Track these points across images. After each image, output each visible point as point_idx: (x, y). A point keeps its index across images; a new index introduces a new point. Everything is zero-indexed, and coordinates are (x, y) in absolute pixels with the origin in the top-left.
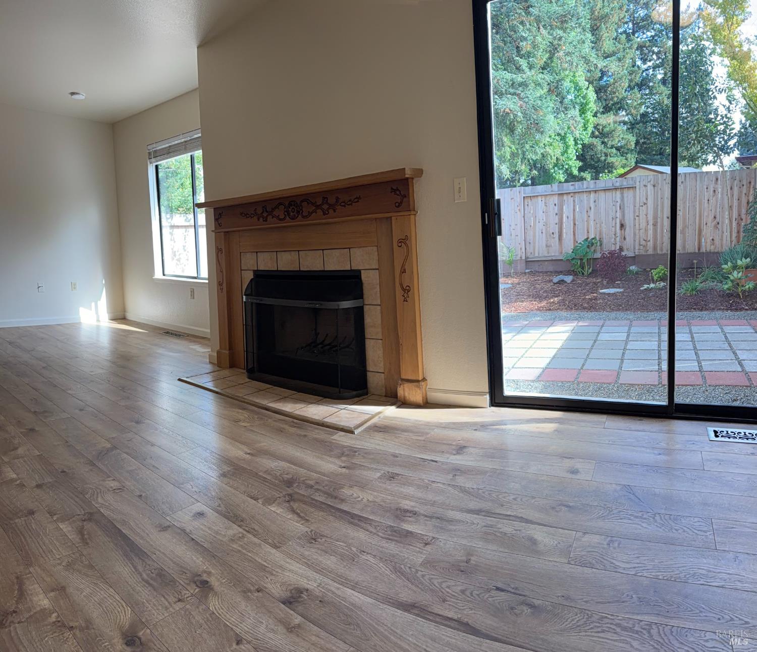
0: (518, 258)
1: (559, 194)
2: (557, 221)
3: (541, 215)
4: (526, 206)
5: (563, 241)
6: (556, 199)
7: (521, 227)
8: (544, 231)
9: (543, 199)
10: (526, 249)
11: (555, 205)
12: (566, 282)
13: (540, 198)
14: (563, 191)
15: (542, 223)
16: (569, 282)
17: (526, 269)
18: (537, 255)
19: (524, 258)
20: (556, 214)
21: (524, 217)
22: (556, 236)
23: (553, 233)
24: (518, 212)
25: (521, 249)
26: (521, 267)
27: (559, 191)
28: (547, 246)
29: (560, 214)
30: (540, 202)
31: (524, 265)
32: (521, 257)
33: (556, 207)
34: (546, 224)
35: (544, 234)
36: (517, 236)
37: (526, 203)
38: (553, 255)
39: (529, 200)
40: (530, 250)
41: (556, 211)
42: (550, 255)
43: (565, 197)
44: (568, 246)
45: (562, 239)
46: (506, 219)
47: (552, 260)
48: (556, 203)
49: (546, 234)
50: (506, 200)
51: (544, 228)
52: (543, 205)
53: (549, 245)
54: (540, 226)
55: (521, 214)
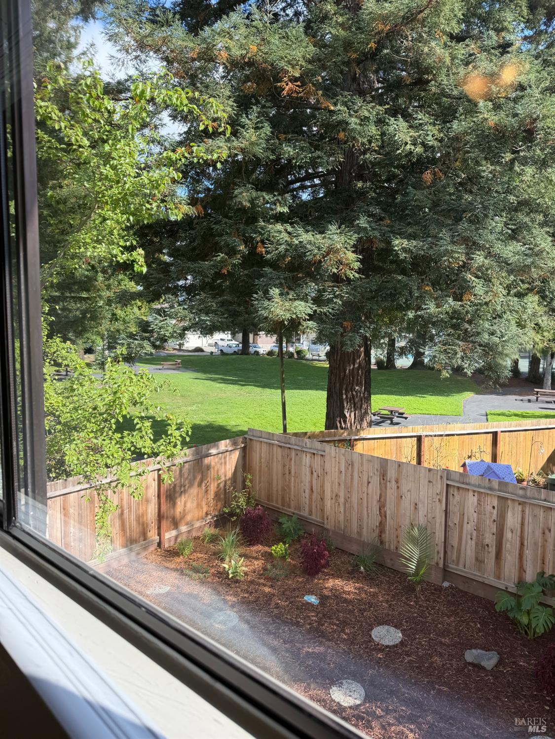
0: (433, 563)
1: (499, 496)
2: (495, 530)
3: (472, 515)
4: (450, 497)
5: (503, 562)
6: (495, 502)
7: (441, 523)
8: (474, 538)
9: (476, 495)
10: (445, 552)
11: (494, 507)
13: (471, 493)
14: (507, 492)
15: (473, 524)
16: (489, 668)
17: (444, 580)
18: (461, 567)
19: (441, 565)
20: (495, 521)
21: (446, 511)
22: (493, 550)
23: (488, 545)
24: (438, 503)
25: (438, 552)
26: (435, 577)
27: (499, 491)
28: (477, 559)
29: (500, 523)
30: (472, 499)
31: (440, 575)
32: (437, 564)
33: (495, 511)
34: (478, 530)
35: (474, 541)
36: (435, 533)
37: (451, 493)
38: (486, 576)
39: (456, 492)
40: (451, 554)
41: (494, 517)
42: (481, 575)
43: (510, 505)
45: (500, 559)
46: (420, 505)
47: (483, 583)
48: (496, 504)
49: (477, 544)
50: (422, 481)
51: (475, 533)
52: (476, 503)
53: (480, 558)
54: (468, 528)
55: (441, 506)
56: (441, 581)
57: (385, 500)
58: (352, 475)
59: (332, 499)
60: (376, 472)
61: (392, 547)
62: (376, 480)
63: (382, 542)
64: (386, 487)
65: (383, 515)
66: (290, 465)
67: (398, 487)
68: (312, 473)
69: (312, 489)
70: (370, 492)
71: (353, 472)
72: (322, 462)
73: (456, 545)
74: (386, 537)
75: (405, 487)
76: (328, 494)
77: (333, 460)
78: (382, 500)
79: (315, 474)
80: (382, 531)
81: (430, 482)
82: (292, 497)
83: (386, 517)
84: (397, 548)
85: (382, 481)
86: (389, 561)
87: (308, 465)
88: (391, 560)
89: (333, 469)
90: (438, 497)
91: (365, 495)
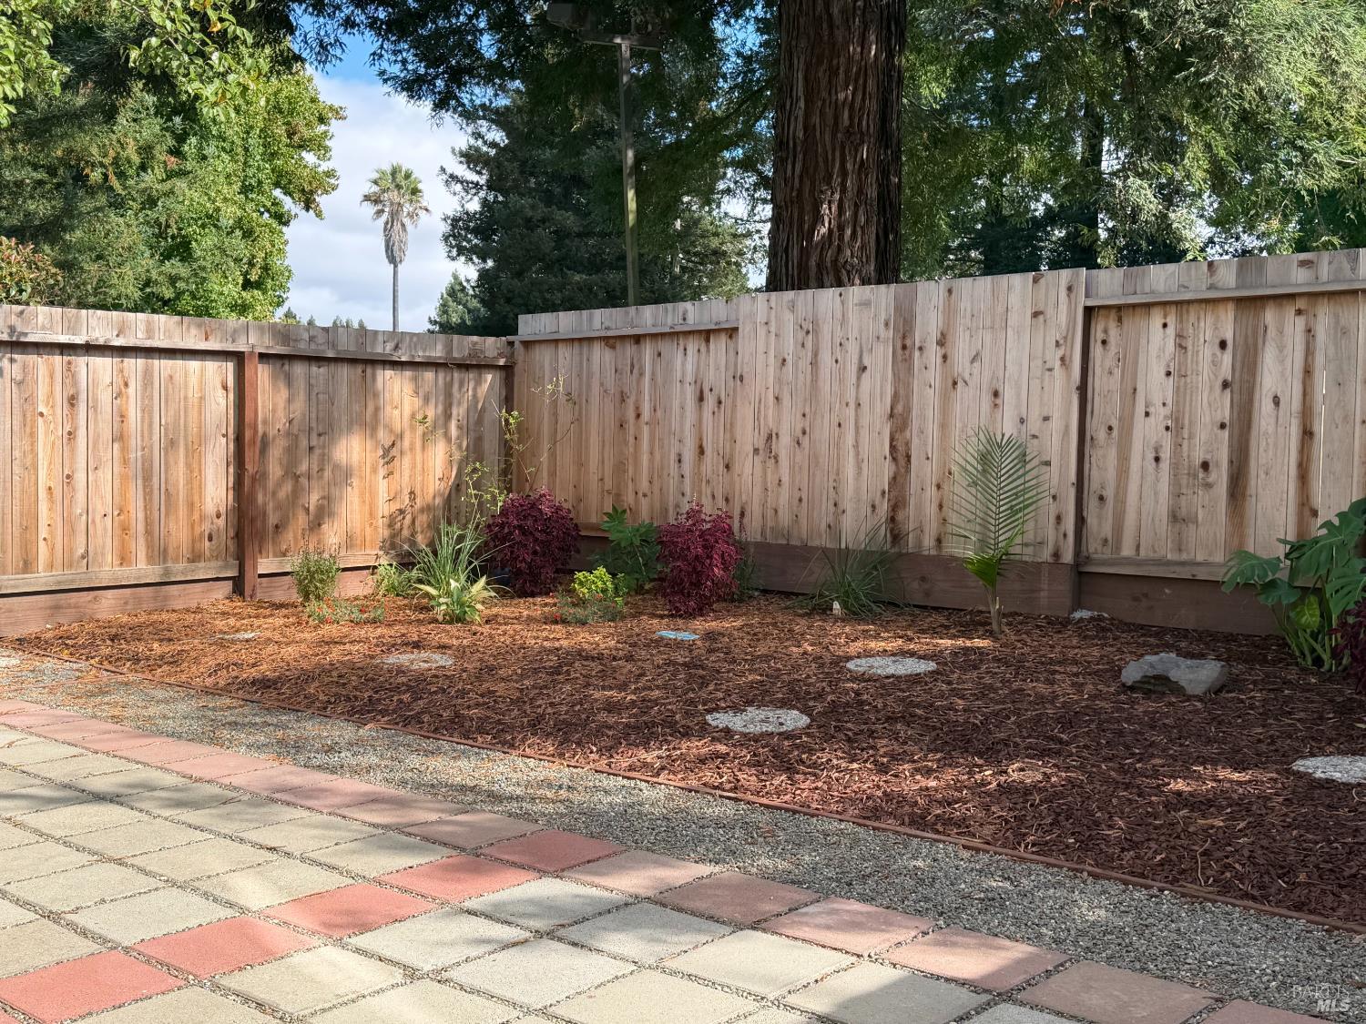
0: (1046, 555)
1: (1239, 301)
2: (1226, 414)
3: (1155, 386)
4: (1097, 351)
5: (1251, 504)
6: (1227, 323)
7: (1067, 427)
8: (1166, 455)
9: (1171, 320)
10: (1080, 520)
11: (1223, 345)
13: (1157, 319)
14: (1261, 286)
15: (1160, 415)
16: (1192, 689)
17: (1078, 605)
18: (1127, 551)
19: (1068, 557)
20: (1225, 385)
21: (1083, 389)
22: (1221, 476)
23: (1205, 466)
24: (1058, 371)
25: (1059, 518)
26: (1052, 595)
27: (1237, 288)
28: (1174, 517)
29: (1242, 387)
30: (1157, 337)
31: (1064, 587)
32: (1056, 555)
33: (1227, 358)
34: (1175, 426)
35: (1165, 465)
36: (1048, 463)
37: (1098, 333)
38: (1200, 558)
39: (1112, 325)
40: (1098, 524)
41: (1226, 371)
42: (1184, 557)
43: (1270, 315)
44: (1273, 526)
45: (1244, 495)
46: (1008, 394)
47: (1193, 581)
48: (1229, 336)
49: (1175, 466)
50: (1013, 319)
51: (1167, 442)
52: (1171, 345)
53: (1183, 513)
54: (1148, 431)
55: (1069, 376)
56: (1068, 602)
57: (908, 409)
58: (814, 364)
59: (756, 451)
60: (883, 333)
61: (928, 542)
62: (880, 361)
63: (897, 537)
64: (910, 369)
65: (900, 455)
66: (640, 392)
67: (945, 357)
68: (701, 399)
69: (701, 451)
70: (865, 400)
71: (816, 354)
72: (732, 353)
73: (1109, 493)
74: (909, 518)
75: (962, 349)
76: (748, 437)
77: (762, 331)
78: (899, 408)
79: (710, 401)
80: (897, 505)
81: (1036, 315)
82: (644, 486)
83: (908, 457)
84: (939, 541)
85: (899, 351)
86: (915, 585)
87: (689, 378)
88: (923, 579)
89: (761, 357)
90: (1060, 353)
91: (851, 411)
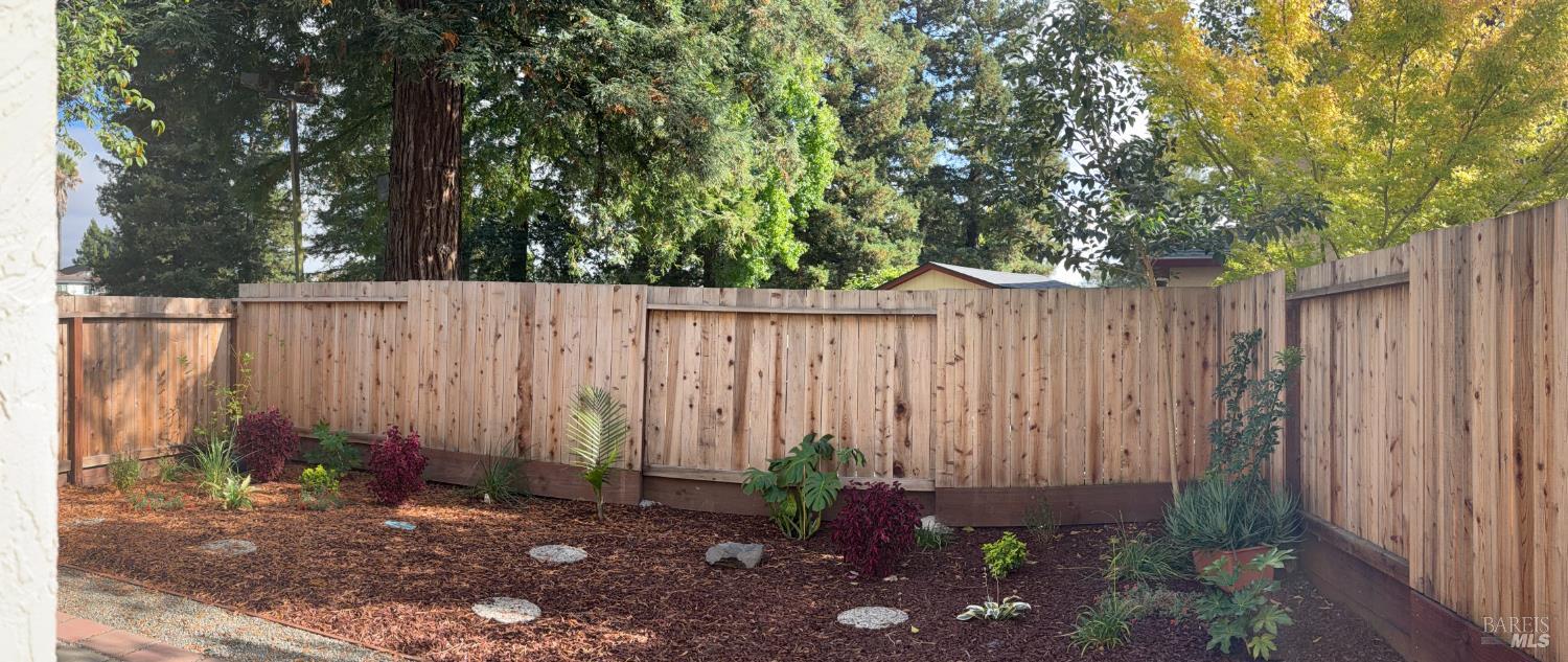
0: (623, 465)
1: (740, 314)
2: (731, 380)
3: (690, 362)
4: (653, 335)
5: (746, 435)
6: (731, 326)
7: (637, 384)
8: (696, 403)
9: (699, 321)
10: (644, 442)
11: (729, 339)
12: (741, 566)
13: (690, 320)
14: (750, 307)
15: (692, 378)
16: (750, 565)
17: (643, 497)
18: (673, 463)
19: (638, 467)
20: (731, 363)
21: (646, 359)
22: (729, 418)
23: (720, 411)
24: (631, 347)
25: (632, 442)
26: (627, 492)
27: (737, 306)
28: (702, 443)
29: (741, 364)
30: (691, 331)
31: (636, 486)
32: (630, 465)
33: (732, 346)
34: (703, 386)
35: (696, 410)
36: (625, 406)
37: (654, 326)
38: (717, 468)
39: (662, 321)
40: (657, 446)
41: (731, 355)
42: (707, 468)
43: (756, 323)
44: (759, 450)
45: (742, 430)
46: (598, 359)
47: (713, 483)
48: (733, 335)
49: (701, 412)
50: (601, 313)
51: (697, 395)
52: (699, 338)
53: (706, 440)
54: (685, 389)
55: (638, 351)
56: (638, 497)
57: (530, 365)
58: (464, 330)
59: (421, 385)
60: (512, 314)
61: (545, 454)
62: (512, 330)
63: (522, 450)
64: (532, 340)
65: (525, 394)
66: (331, 340)
67: (555, 333)
68: (378, 347)
69: (378, 382)
70: (499, 356)
71: (465, 323)
72: (401, 319)
73: (662, 425)
74: (532, 437)
75: (567, 330)
76: (414, 376)
77: (424, 306)
78: (524, 364)
79: (384, 349)
80: (523, 427)
81: (615, 311)
82: (335, 404)
83: (531, 397)
84: (552, 453)
85: (524, 326)
86: (536, 482)
87: (369, 332)
88: (542, 478)
89: (424, 323)
90: (632, 336)
91: (489, 364)
